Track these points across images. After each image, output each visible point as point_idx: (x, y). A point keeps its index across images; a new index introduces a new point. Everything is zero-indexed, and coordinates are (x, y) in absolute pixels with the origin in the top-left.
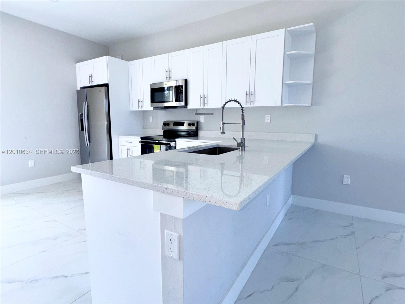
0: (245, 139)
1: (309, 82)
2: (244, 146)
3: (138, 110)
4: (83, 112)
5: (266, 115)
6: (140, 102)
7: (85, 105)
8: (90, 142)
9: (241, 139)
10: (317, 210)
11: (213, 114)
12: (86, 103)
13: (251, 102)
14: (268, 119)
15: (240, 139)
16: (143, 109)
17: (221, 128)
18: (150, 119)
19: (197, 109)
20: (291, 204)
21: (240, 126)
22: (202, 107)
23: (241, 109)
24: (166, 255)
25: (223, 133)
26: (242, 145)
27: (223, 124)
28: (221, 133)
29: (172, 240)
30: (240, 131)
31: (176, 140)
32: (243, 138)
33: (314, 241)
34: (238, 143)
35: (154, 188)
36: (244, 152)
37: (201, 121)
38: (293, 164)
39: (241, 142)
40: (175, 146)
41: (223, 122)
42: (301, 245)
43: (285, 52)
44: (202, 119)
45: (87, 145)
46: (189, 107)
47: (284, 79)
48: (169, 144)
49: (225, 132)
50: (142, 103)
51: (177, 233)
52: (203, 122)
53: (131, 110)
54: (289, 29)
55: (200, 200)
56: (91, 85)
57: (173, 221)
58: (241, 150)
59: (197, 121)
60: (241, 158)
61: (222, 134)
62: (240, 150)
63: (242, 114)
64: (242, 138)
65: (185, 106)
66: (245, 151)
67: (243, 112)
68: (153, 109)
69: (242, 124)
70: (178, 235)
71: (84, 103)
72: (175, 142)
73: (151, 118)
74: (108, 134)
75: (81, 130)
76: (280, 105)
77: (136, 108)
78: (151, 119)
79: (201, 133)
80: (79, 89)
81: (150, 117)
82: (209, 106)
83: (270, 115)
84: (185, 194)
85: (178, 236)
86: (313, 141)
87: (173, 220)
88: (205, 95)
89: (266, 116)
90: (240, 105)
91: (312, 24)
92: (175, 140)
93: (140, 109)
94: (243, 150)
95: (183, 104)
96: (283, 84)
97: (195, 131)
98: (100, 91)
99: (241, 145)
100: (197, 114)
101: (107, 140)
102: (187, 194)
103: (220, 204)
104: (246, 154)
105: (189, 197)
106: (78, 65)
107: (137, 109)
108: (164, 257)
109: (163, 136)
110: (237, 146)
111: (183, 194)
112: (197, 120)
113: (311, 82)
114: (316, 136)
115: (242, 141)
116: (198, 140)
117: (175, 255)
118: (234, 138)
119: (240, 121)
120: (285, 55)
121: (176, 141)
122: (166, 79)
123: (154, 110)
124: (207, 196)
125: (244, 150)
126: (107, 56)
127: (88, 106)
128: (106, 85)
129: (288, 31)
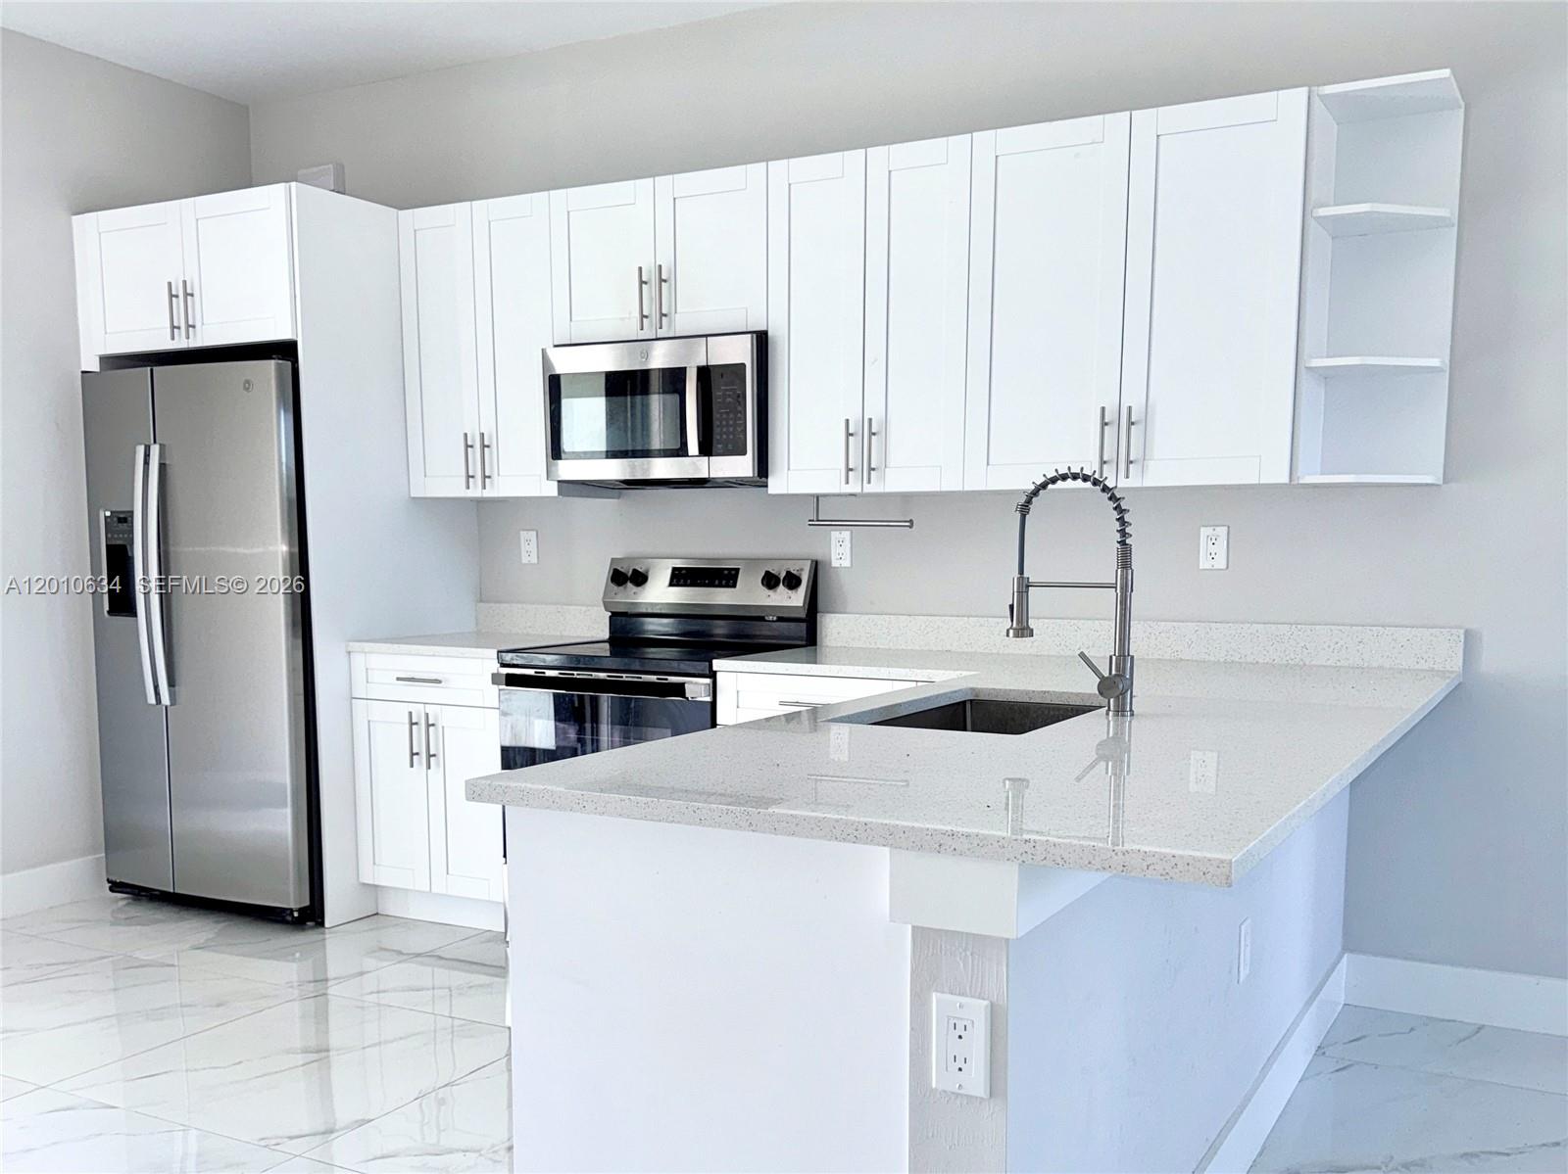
0: (1132, 657)
1: (1435, 362)
2: (1129, 692)
3: (460, 492)
4: (132, 505)
5: (1202, 529)
6: (478, 448)
7: (146, 463)
8: (171, 683)
9: (1114, 658)
10: (1481, 1028)
11: (911, 527)
12: (155, 450)
13: (1130, 462)
14: (1212, 549)
15: (1111, 657)
16: (499, 489)
17: (1012, 607)
18: (524, 547)
19: (818, 497)
20: (1343, 1003)
21: (1111, 596)
22: (854, 487)
23: (1118, 520)
24: (934, 1086)
25: (1023, 630)
26: (1121, 686)
27: (1024, 586)
28: (1011, 632)
29: (960, 1027)
30: (1110, 620)
31: (714, 669)
32: (1123, 656)
33: (1465, 1155)
34: (1103, 679)
35: (897, 837)
36: (1130, 722)
37: (835, 563)
38: (1354, 784)
39: (1116, 675)
40: (709, 699)
41: (1023, 578)
42: (1403, 1170)
43: (1309, 208)
44: (839, 550)
45: (152, 700)
46: (776, 484)
47: (1307, 346)
48: (680, 690)
49: (1032, 623)
50: (491, 453)
51: (984, 999)
52: (846, 563)
53: (412, 495)
54: (1329, 89)
55: (1090, 863)
56: (181, 343)
57: (968, 953)
58: (1117, 712)
59: (812, 561)
60: (1114, 752)
61: (1016, 636)
62: (1107, 714)
63: (1123, 543)
64: (1120, 656)
65: (758, 479)
66: (1132, 715)
67: (1123, 533)
68: (560, 492)
69: (1122, 588)
70: (986, 1003)
71: (141, 450)
72: (708, 681)
73: (528, 541)
74: (294, 635)
75: (108, 612)
76: (1286, 480)
77: (447, 481)
78: (528, 548)
79: (833, 627)
80: (94, 366)
81: (523, 534)
82: (895, 481)
83: (1224, 529)
84: (1027, 847)
85: (987, 1006)
86: (1457, 664)
87: (965, 950)
88: (870, 420)
89: (1205, 532)
90: (1110, 499)
91: (1446, 73)
92: (711, 666)
93: (476, 491)
94: (1124, 711)
95: (741, 466)
96: (1302, 370)
97: (803, 615)
98: (248, 385)
99: (1116, 687)
100: (817, 521)
101: (291, 671)
102: (1037, 847)
103: (1164, 869)
104: (1141, 732)
105: (1045, 858)
106: (87, 225)
107: (455, 488)
108: (922, 1097)
109: (607, 646)
110: (1101, 693)
111: (1022, 850)
112: (814, 558)
113: (1443, 362)
114: (1470, 640)
115: (1117, 669)
116: (815, 663)
117: (975, 1080)
118: (1082, 656)
119: (1109, 572)
120: (1312, 224)
121: (713, 675)
122: (639, 327)
123: (564, 496)
124: (1116, 848)
125: (1131, 710)
126: (293, 184)
127: (163, 467)
128: (285, 351)
129: (1323, 98)
